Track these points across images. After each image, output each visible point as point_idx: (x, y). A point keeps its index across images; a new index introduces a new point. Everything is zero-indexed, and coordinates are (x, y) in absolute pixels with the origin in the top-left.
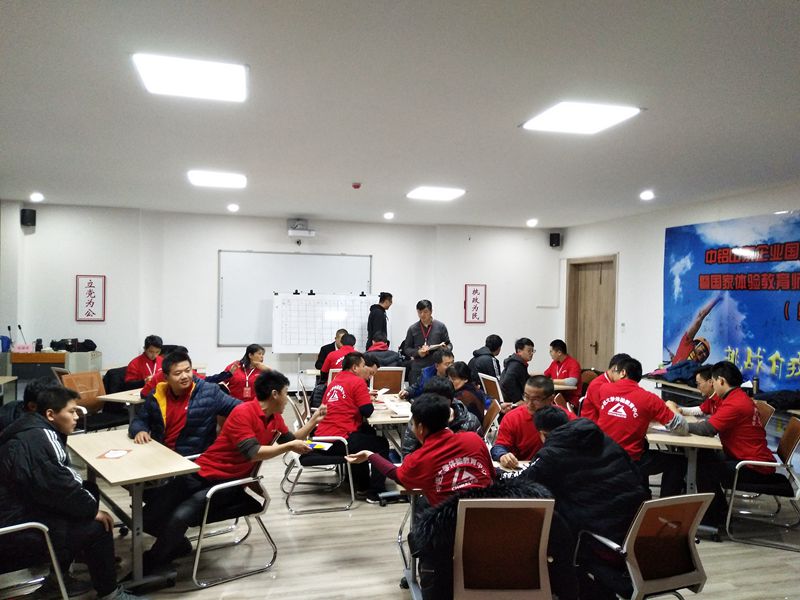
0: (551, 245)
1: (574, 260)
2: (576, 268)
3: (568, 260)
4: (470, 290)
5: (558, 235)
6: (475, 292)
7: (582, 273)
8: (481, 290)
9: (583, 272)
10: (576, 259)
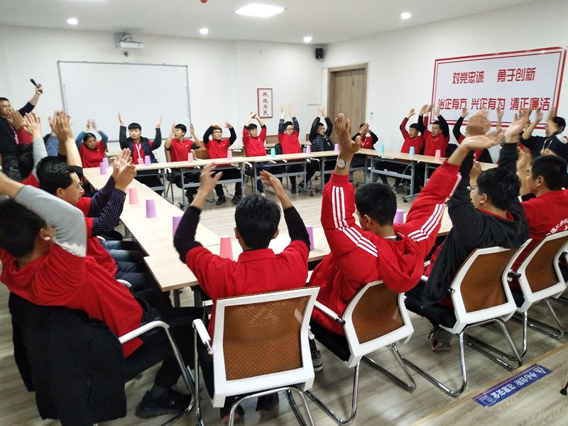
0: (317, 58)
1: (332, 68)
2: (335, 74)
3: (329, 69)
4: (261, 92)
5: (322, 49)
6: (265, 94)
7: (339, 79)
8: (269, 92)
10: (335, 68)
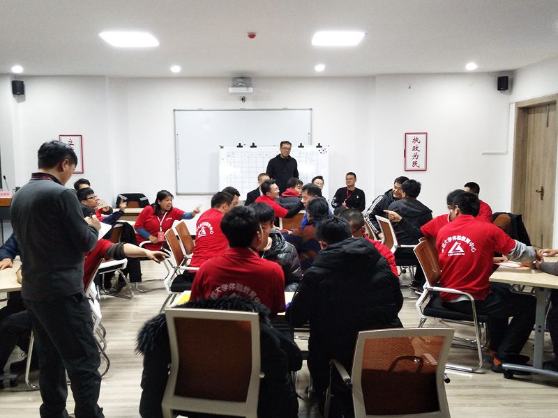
0: (499, 89)
2: (525, 111)
3: (517, 103)
4: (410, 138)
5: (507, 77)
6: (416, 140)
7: (532, 117)
8: (422, 138)
9: (532, 115)
10: (523, 102)
